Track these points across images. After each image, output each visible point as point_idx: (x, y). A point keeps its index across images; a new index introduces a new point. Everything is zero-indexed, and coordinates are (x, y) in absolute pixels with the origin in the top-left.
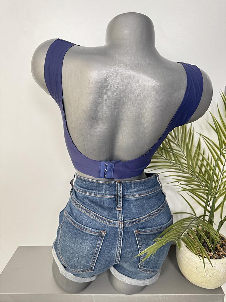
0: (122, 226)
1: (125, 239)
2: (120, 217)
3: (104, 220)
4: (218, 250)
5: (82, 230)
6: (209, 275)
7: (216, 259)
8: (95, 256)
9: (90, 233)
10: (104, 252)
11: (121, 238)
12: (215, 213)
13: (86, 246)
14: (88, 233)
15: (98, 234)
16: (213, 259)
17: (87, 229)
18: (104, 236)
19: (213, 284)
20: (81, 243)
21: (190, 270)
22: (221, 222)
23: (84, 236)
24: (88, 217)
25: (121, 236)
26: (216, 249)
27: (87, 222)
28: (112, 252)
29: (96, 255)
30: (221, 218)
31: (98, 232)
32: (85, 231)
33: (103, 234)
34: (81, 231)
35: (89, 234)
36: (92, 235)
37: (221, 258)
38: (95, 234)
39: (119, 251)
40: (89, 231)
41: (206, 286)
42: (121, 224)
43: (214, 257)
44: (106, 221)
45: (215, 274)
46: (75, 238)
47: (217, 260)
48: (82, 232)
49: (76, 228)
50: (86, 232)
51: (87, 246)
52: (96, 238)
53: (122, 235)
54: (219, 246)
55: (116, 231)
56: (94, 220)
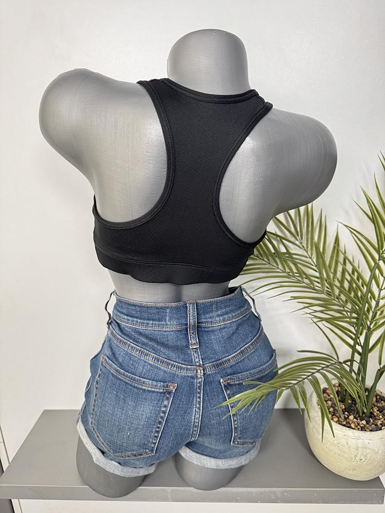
0: (201, 373)
1: (207, 394)
2: (197, 358)
3: (172, 366)
4: (375, 416)
5: (136, 385)
6: (359, 458)
7: (371, 431)
8: (158, 428)
9: (150, 389)
10: (174, 419)
11: (200, 393)
12: (369, 355)
13: (143, 411)
14: (147, 388)
15: (163, 390)
16: (366, 431)
17: (144, 382)
18: (174, 391)
19: (367, 472)
20: (135, 407)
21: (327, 450)
22: (379, 370)
23: (139, 394)
24: (145, 362)
25: (200, 389)
26: (371, 415)
27: (143, 371)
28: (187, 418)
29: (160, 426)
30: (380, 364)
31: (164, 386)
32: (141, 386)
33: (172, 388)
34: (134, 387)
35: (148, 391)
36: (154, 392)
37: (380, 430)
38: (158, 390)
39: (197, 416)
40: (148, 385)
41: (354, 475)
42: (199, 371)
43: (367, 428)
44: (174, 367)
45: (369, 455)
46: (123, 399)
47: (373, 432)
48: (136, 388)
49: (124, 382)
50: (144, 388)
51: (146, 410)
52: (160, 395)
53: (202, 388)
54: (376, 411)
55: (192, 382)
56: (156, 367)
